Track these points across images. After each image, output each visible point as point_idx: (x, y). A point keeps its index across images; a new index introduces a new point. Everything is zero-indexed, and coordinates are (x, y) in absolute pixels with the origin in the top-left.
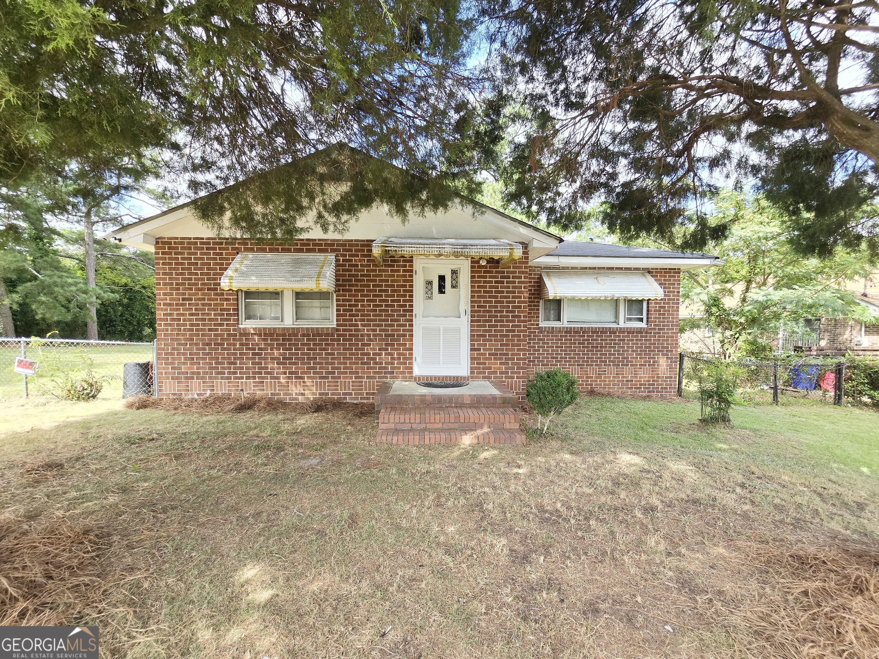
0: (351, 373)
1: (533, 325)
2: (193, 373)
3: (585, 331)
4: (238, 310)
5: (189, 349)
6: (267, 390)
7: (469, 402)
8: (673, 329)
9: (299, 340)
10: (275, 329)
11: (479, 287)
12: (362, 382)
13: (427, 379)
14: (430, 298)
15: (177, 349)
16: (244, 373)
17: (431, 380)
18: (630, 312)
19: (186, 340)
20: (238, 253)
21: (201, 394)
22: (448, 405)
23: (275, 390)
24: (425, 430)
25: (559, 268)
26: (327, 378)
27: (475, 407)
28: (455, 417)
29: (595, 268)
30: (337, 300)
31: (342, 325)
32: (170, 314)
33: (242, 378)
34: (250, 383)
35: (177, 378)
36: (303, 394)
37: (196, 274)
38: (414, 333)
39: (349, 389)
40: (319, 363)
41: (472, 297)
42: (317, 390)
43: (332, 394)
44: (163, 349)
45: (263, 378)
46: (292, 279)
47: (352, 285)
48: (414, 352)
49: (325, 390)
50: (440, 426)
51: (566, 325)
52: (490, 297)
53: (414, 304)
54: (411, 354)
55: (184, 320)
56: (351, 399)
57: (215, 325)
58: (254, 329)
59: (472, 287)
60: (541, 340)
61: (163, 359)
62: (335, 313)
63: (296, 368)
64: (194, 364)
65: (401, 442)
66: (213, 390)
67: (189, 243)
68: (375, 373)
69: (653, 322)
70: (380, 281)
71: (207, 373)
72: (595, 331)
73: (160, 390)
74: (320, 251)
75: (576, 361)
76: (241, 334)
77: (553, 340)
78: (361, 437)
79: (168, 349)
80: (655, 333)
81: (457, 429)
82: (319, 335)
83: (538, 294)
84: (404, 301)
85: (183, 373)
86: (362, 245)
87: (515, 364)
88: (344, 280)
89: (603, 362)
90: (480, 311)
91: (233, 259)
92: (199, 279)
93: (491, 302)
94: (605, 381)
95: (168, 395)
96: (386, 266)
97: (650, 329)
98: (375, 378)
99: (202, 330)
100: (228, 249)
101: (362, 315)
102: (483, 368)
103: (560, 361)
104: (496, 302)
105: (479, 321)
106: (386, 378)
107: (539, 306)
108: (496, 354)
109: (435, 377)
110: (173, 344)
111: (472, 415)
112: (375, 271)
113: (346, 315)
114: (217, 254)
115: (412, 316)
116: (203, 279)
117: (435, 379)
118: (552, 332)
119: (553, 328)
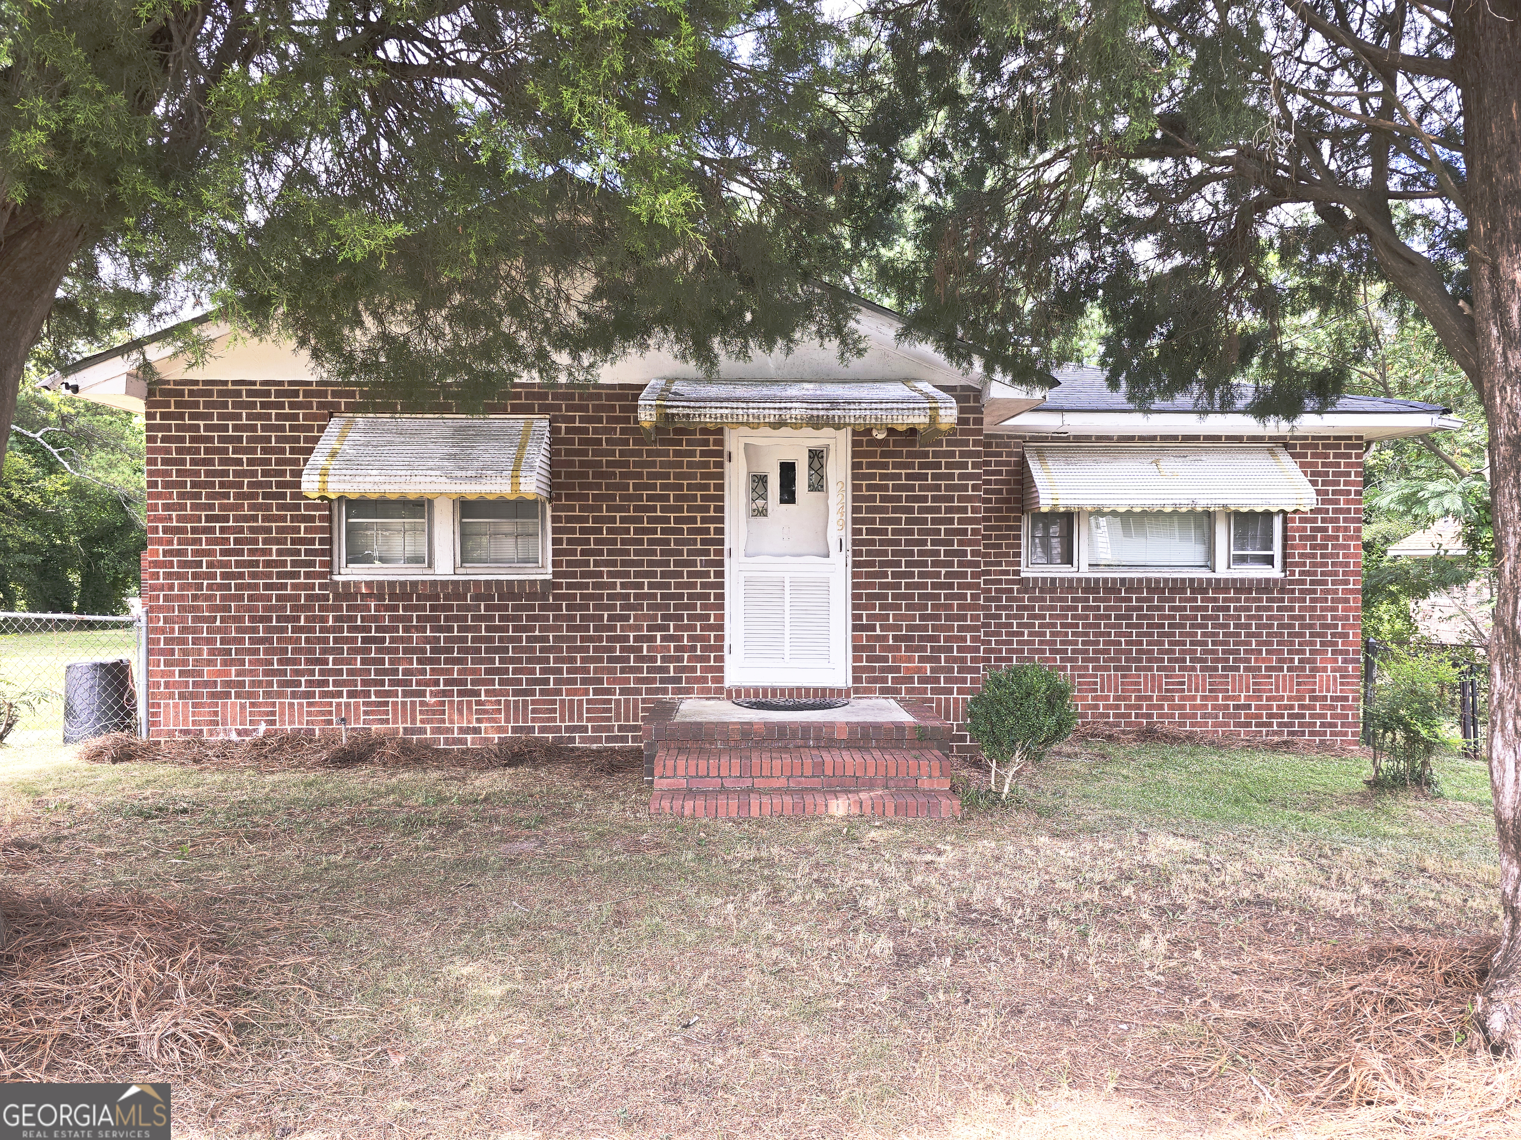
0: (584, 681)
1: (1006, 573)
2: (228, 684)
3: (1131, 586)
4: (330, 541)
5: (219, 630)
6: (395, 722)
7: (845, 737)
8: (1347, 582)
9: (468, 608)
10: (414, 584)
11: (870, 487)
12: (609, 701)
13: (756, 694)
14: (762, 512)
15: (195, 631)
16: (344, 683)
17: (765, 695)
18: (1241, 540)
19: (214, 609)
20: (331, 416)
21: (246, 732)
22: (800, 742)
23: (414, 721)
24: (749, 791)
25: (1067, 439)
26: (532, 693)
27: (859, 748)
28: (815, 765)
29: (1153, 438)
30: (555, 519)
31: (565, 575)
32: (179, 553)
33: (340, 694)
34: (357, 705)
35: (193, 696)
36: (477, 731)
37: (239, 462)
38: (726, 591)
39: (580, 718)
40: (512, 660)
41: (855, 510)
42: (507, 721)
43: (542, 730)
44: (162, 631)
45: (388, 694)
46: (459, 474)
47: (590, 486)
48: (727, 633)
49: (525, 720)
50: (781, 783)
51: (1085, 572)
52: (895, 510)
53: (726, 526)
54: (720, 638)
55: (210, 565)
56: (583, 740)
57: (280, 575)
58: (369, 584)
59: (855, 488)
60: (1025, 608)
61: (162, 652)
62: (550, 547)
63: (460, 672)
64: (232, 663)
65: (701, 812)
66: (273, 722)
67: (221, 393)
68: (638, 681)
69: (1297, 564)
70: (651, 476)
71: (260, 684)
72: (1155, 587)
73: (154, 724)
74: (516, 409)
75: (1112, 660)
76: (337, 597)
77: (1053, 608)
78: (616, 806)
79: (172, 630)
80: (1301, 591)
81: (819, 791)
82: (512, 596)
83: (1017, 501)
84: (704, 520)
85: (206, 684)
86: (609, 397)
87: (955, 660)
88: (569, 475)
89: (1176, 660)
90: (872, 542)
91: (322, 429)
92: (244, 474)
93: (898, 521)
94: (1183, 707)
95: (171, 733)
96: (663, 442)
97: (1291, 582)
98: (638, 692)
99: (250, 587)
100: (309, 406)
101: (610, 553)
102: (883, 670)
103: (1071, 660)
104: (909, 521)
105: (871, 564)
106: (665, 691)
107: (1019, 528)
108: (911, 638)
109: (774, 690)
110: (183, 620)
111: (851, 760)
112: (639, 453)
113: (573, 553)
114: (286, 417)
115: (720, 553)
116: (254, 474)
117: (774, 694)
118: (1053, 590)
119: (1053, 580)
